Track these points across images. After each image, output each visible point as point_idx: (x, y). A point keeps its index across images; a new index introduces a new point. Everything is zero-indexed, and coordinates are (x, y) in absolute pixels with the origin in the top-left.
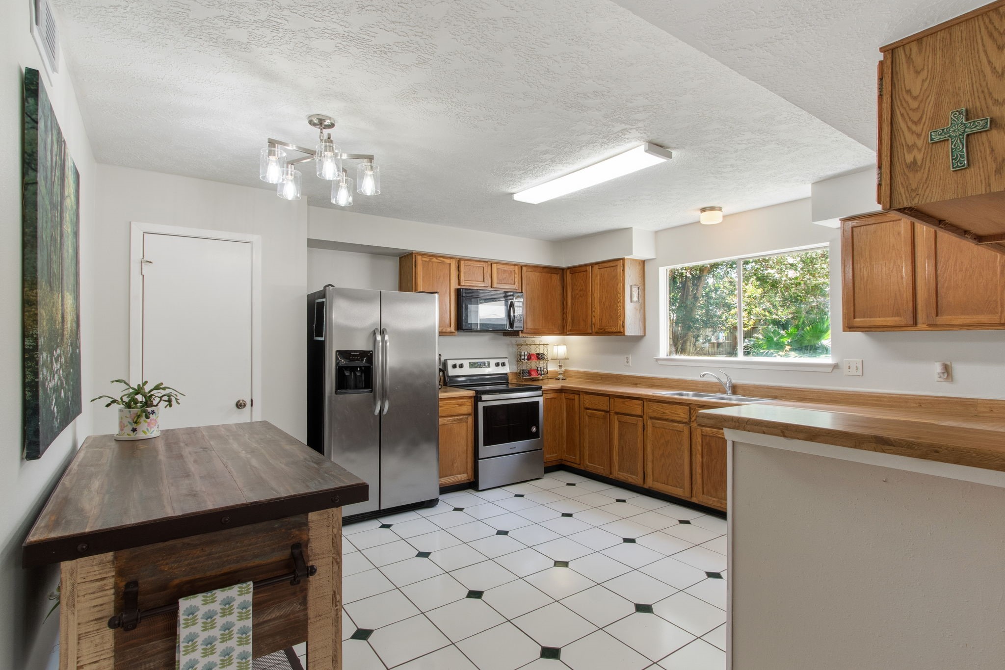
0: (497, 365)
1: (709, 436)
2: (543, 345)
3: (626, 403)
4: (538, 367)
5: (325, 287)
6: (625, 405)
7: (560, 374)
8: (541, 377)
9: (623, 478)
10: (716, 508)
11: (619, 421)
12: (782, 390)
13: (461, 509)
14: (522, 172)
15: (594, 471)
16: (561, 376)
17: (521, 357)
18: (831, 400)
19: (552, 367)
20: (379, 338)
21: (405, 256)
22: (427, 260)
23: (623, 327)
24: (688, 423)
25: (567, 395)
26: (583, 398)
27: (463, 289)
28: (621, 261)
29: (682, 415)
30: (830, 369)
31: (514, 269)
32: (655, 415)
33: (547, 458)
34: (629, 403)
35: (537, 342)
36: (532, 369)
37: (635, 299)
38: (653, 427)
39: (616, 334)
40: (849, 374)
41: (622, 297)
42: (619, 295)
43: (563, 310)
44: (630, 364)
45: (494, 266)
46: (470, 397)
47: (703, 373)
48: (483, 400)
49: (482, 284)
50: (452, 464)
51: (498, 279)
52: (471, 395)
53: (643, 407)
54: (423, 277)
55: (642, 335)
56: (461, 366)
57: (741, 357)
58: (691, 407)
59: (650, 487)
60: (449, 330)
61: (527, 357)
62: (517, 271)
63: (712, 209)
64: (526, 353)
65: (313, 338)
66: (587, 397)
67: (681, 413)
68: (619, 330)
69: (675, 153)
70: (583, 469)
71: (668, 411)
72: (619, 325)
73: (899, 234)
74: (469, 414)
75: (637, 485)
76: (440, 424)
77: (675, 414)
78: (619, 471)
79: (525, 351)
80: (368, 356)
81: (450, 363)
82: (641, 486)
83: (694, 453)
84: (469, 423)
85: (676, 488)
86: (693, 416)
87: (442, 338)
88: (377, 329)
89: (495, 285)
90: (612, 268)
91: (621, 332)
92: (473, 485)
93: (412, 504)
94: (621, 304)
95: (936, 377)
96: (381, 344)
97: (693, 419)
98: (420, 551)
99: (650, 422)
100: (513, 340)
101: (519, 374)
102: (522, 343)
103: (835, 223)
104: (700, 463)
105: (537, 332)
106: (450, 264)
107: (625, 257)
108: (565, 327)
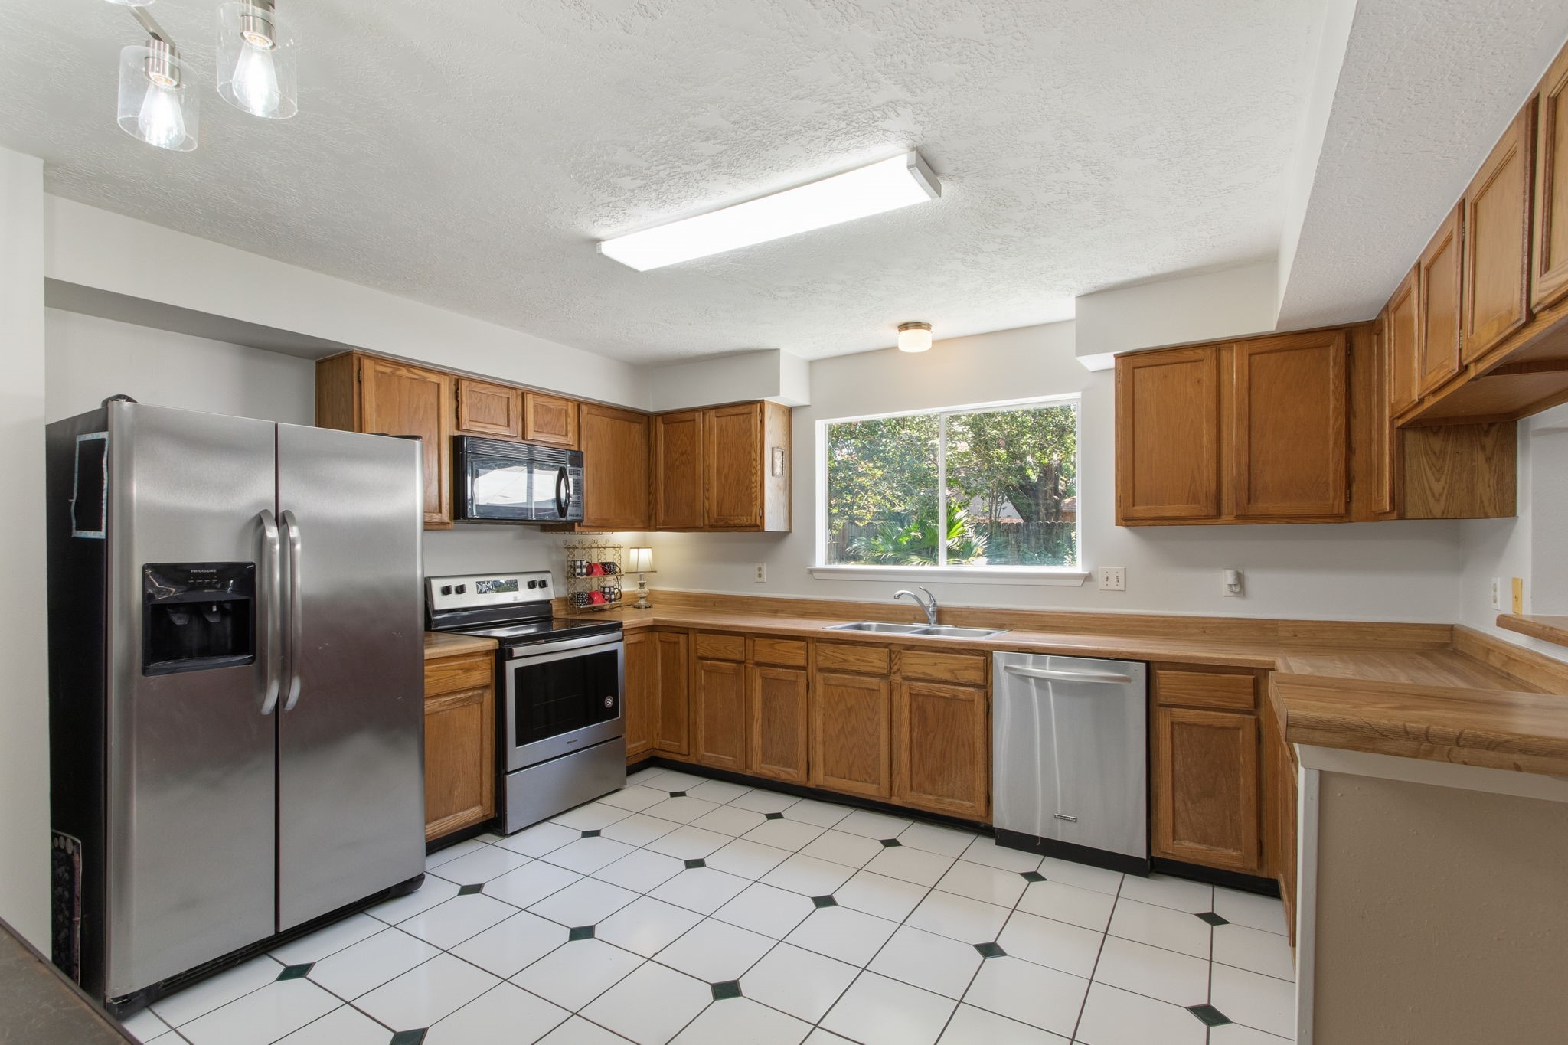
0: (532, 585)
1: (923, 695)
2: (613, 547)
3: (776, 646)
4: (604, 588)
5: (106, 403)
6: (775, 649)
7: (641, 598)
8: (607, 605)
9: (771, 774)
10: (932, 811)
11: (763, 678)
12: (1010, 614)
13: (476, 889)
14: (639, 182)
15: (716, 766)
16: (642, 602)
17: (575, 570)
18: (1082, 628)
19: (627, 587)
20: (272, 532)
21: (331, 360)
22: (388, 370)
23: (761, 517)
24: (885, 676)
25: (663, 635)
26: (696, 641)
27: (466, 436)
28: (759, 405)
29: (877, 663)
30: (1079, 582)
31: (565, 408)
32: (829, 664)
33: (629, 750)
34: (782, 646)
35: (602, 543)
36: (593, 591)
37: (778, 470)
38: (825, 684)
39: (748, 529)
40: (1108, 588)
41: (759, 467)
42: (754, 463)
43: (649, 486)
44: (765, 578)
45: (529, 398)
46: (487, 653)
47: (898, 592)
48: (515, 655)
49: (505, 431)
50: (450, 792)
51: (535, 423)
52: (491, 648)
53: (807, 651)
54: (378, 407)
55: (784, 531)
56: (461, 590)
57: (944, 564)
58: (893, 649)
59: (817, 786)
60: (436, 518)
61: (587, 570)
62: (570, 412)
63: (918, 325)
64: (584, 563)
65: (70, 531)
66: (700, 637)
67: (876, 660)
68: (753, 523)
69: (946, 187)
70: (694, 762)
71: (853, 658)
72: (753, 515)
73: (1199, 382)
74: (485, 687)
75: (794, 784)
76: (426, 713)
77: (863, 661)
78: (762, 762)
79: (582, 558)
80: (244, 576)
81: (437, 586)
82: (803, 784)
83: (895, 725)
84: (485, 703)
85: (864, 784)
86: (896, 664)
87: (429, 533)
88: (266, 511)
89: (530, 435)
90: (741, 417)
91: (758, 526)
92: (494, 824)
93: (360, 900)
94: (758, 479)
95: (1226, 591)
96: (278, 547)
97: (895, 668)
98: (398, 1030)
99: (819, 677)
100: (560, 538)
101: (571, 601)
102: (575, 543)
103: (1107, 361)
104: (908, 741)
105: (607, 525)
106: (439, 385)
107: (766, 399)
108: (653, 517)
